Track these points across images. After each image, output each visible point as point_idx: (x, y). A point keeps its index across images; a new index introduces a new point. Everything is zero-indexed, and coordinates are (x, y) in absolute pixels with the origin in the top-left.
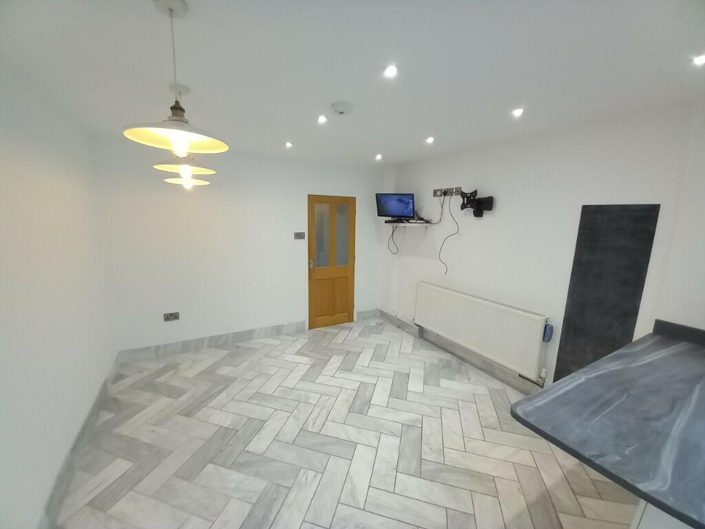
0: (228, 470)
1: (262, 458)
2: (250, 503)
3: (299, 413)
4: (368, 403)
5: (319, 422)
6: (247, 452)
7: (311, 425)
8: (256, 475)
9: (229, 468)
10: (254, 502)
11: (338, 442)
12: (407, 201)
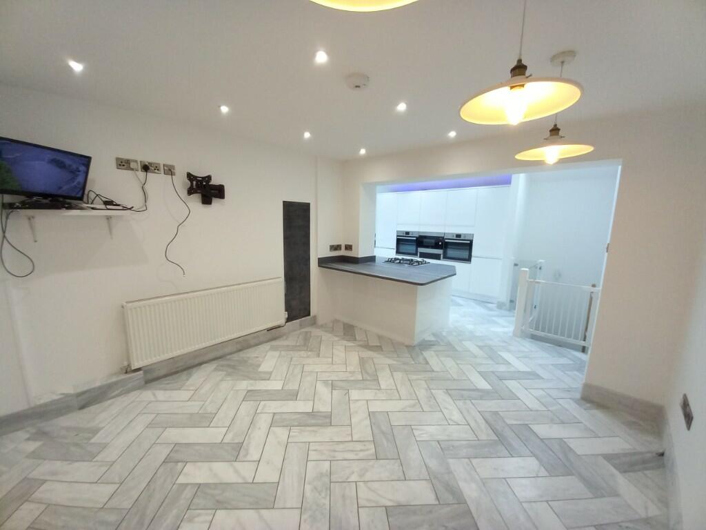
0: (468, 503)
1: (432, 478)
2: (471, 461)
3: (353, 473)
4: (312, 414)
5: (359, 446)
6: (437, 498)
7: (366, 453)
8: (450, 472)
9: (466, 503)
10: (467, 460)
11: (374, 424)
12: (74, 166)
